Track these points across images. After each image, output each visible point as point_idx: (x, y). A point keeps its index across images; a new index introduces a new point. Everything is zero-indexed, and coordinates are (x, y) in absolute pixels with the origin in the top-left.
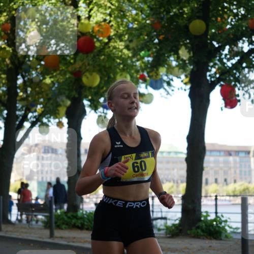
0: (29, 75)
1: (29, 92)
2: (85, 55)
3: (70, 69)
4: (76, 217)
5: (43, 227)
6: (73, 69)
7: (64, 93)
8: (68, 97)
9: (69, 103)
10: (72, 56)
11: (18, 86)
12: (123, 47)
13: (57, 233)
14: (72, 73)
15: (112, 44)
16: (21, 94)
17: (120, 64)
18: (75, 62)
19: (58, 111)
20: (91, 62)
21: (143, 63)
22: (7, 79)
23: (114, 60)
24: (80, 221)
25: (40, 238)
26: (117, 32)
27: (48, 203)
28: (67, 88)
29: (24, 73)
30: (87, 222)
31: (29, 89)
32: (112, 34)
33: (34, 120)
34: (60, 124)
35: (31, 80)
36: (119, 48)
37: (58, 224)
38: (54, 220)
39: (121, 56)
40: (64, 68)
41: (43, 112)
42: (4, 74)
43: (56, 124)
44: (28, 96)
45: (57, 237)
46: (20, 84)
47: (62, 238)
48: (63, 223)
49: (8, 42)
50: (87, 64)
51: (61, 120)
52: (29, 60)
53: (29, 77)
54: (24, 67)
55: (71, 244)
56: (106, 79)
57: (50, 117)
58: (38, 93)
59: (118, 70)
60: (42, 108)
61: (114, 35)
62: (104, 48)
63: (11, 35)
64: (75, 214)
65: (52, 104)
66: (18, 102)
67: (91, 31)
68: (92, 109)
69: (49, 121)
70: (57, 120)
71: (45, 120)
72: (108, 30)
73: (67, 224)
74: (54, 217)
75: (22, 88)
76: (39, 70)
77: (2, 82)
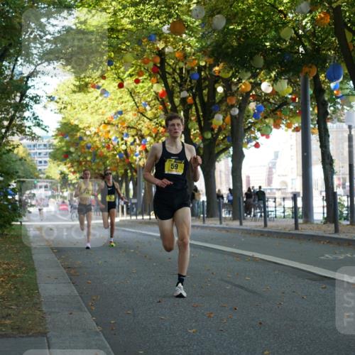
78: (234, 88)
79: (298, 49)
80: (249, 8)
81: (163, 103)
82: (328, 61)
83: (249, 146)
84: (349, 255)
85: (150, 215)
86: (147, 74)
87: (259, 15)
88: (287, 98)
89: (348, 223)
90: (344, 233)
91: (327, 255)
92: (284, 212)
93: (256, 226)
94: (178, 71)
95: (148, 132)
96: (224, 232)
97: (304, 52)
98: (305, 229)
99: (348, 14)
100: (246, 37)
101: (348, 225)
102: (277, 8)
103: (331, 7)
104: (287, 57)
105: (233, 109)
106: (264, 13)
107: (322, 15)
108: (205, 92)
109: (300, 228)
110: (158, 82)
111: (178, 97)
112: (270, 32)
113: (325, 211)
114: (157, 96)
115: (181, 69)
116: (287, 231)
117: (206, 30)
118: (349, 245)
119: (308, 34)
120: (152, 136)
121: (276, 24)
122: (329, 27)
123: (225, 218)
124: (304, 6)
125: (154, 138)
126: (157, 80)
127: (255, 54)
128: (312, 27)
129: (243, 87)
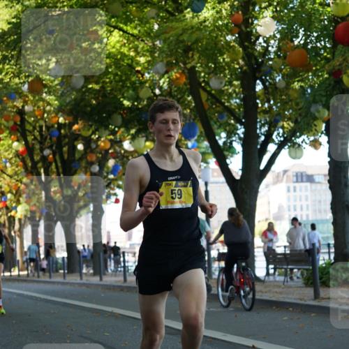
0: (271, 79)
1: (272, 102)
2: (347, 47)
5: (304, 285)
6: (331, 68)
7: (321, 101)
8: (325, 106)
9: (326, 114)
11: (257, 94)
18: (333, 58)
19: (315, 125)
22: (242, 85)
25: (301, 300)
28: (324, 94)
29: (263, 77)
33: (282, 139)
35: (274, 85)
37: (324, 279)
38: (318, 275)
41: (293, 128)
42: (237, 80)
44: (270, 107)
45: (323, 299)
46: (260, 90)
49: (239, 37)
52: (270, 58)
53: (271, 81)
54: (264, 69)
58: (285, 103)
63: (243, 26)
70: (312, 138)
74: (318, 270)
75: (262, 97)
77: (235, 91)
78: (93, 146)
80: (107, 68)
81: (23, 161)
83: (108, 202)
85: (10, 271)
86: (8, 132)
87: (117, 75)
93: (116, 282)
94: (38, 129)
95: (8, 190)
96: (84, 288)
99: (203, 74)
100: (104, 96)
102: (134, 68)
103: (185, 68)
104: (144, 115)
105: (94, 166)
106: (122, 73)
107: (178, 75)
108: (65, 149)
110: (18, 141)
111: (38, 154)
112: (128, 91)
114: (17, 154)
115: (41, 127)
117: (65, 89)
119: (164, 93)
120: (12, 193)
121: (133, 83)
122: (185, 87)
123: (86, 274)
124: (160, 67)
125: (15, 195)
126: (17, 137)
127: (113, 112)
128: (169, 87)
129: (102, 144)
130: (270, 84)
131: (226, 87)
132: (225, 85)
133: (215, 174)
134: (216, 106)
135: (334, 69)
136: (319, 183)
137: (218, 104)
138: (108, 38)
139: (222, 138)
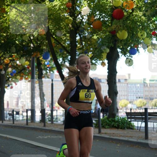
0: (83, 34)
1: (84, 44)
2: (118, 21)
3: (109, 29)
4: (114, 121)
6: (111, 30)
7: (106, 45)
8: (108, 47)
9: (108, 50)
10: (110, 22)
11: (77, 40)
12: (141, 15)
13: (103, 131)
14: (110, 32)
15: (134, 13)
16: (79, 45)
17: (140, 26)
18: (111, 25)
19: (102, 55)
20: (121, 25)
21: (155, 24)
22: (70, 36)
23: (136, 23)
24: (116, 124)
26: (138, 5)
27: (97, 112)
28: (107, 42)
29: (80, 33)
30: (121, 124)
31: (84, 43)
32: (134, 7)
34: (103, 64)
35: (85, 37)
36: (139, 16)
37: (103, 125)
38: (101, 123)
39: (141, 20)
40: (105, 29)
41: (92, 56)
42: (68, 34)
43: (100, 63)
44: (83, 47)
45: (103, 133)
46: (78, 39)
47: (106, 133)
48: (106, 125)
49: (70, 14)
50: (119, 26)
51: (103, 61)
52: (83, 25)
53: (83, 35)
54: (80, 29)
55: (112, 137)
56: (131, 35)
57: (97, 60)
58: (89, 45)
59: (139, 30)
60: (92, 54)
61: (136, 8)
62: (129, 16)
63: (72, 10)
64: (113, 119)
65: (98, 51)
66: (77, 50)
67: (121, 5)
68: (123, 54)
69: (96, 62)
70: (101, 61)
71: (94, 62)
72: (132, 4)
73: (109, 125)
74: (101, 121)
75: (79, 42)
76: (89, 31)
77: (67, 39)
78: (2, 62)
79: (31, 45)
82: (44, 51)
83: (8, 88)
84: (49, 137)
88: (25, 67)
89: (50, 122)
90: (48, 127)
91: (40, 137)
92: (23, 118)
93: (9, 123)
97: (33, 47)
98: (31, 125)
100: (8, 39)
101: (50, 123)
104: (26, 49)
105: (2, 71)
109: (29, 124)
112: (18, 37)
113: (41, 117)
116: (23, 126)
118: (50, 132)
119: (35, 39)
122: (45, 36)
127: (12, 46)
128: (37, 36)
129: (6, 61)
130: (83, 36)
131: (63, 37)
132: (63, 36)
133: (57, 77)
134: (59, 46)
135: (112, 30)
136: (103, 83)
137: (60, 45)
138: (10, 12)
139: (60, 60)
